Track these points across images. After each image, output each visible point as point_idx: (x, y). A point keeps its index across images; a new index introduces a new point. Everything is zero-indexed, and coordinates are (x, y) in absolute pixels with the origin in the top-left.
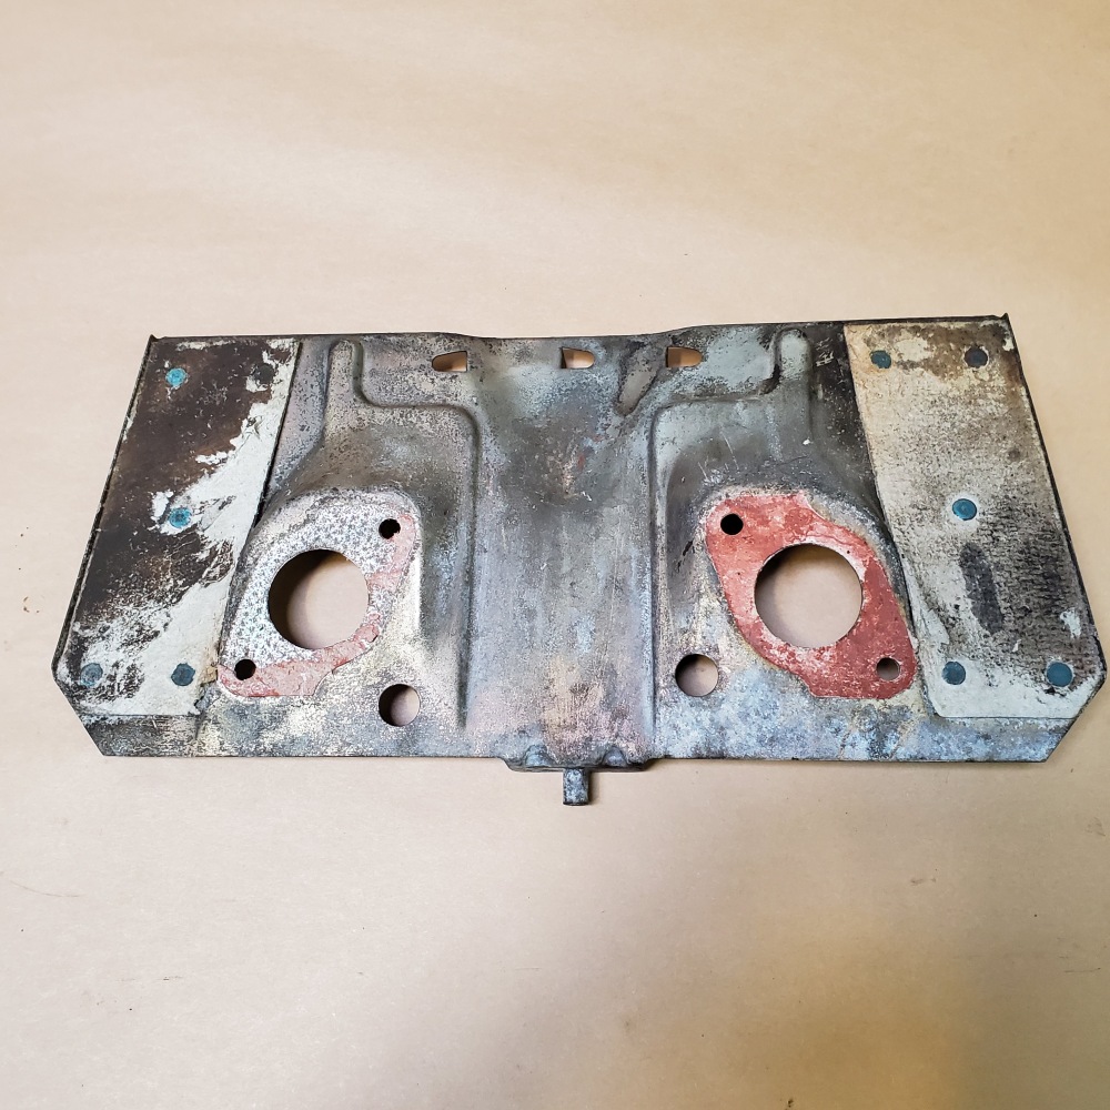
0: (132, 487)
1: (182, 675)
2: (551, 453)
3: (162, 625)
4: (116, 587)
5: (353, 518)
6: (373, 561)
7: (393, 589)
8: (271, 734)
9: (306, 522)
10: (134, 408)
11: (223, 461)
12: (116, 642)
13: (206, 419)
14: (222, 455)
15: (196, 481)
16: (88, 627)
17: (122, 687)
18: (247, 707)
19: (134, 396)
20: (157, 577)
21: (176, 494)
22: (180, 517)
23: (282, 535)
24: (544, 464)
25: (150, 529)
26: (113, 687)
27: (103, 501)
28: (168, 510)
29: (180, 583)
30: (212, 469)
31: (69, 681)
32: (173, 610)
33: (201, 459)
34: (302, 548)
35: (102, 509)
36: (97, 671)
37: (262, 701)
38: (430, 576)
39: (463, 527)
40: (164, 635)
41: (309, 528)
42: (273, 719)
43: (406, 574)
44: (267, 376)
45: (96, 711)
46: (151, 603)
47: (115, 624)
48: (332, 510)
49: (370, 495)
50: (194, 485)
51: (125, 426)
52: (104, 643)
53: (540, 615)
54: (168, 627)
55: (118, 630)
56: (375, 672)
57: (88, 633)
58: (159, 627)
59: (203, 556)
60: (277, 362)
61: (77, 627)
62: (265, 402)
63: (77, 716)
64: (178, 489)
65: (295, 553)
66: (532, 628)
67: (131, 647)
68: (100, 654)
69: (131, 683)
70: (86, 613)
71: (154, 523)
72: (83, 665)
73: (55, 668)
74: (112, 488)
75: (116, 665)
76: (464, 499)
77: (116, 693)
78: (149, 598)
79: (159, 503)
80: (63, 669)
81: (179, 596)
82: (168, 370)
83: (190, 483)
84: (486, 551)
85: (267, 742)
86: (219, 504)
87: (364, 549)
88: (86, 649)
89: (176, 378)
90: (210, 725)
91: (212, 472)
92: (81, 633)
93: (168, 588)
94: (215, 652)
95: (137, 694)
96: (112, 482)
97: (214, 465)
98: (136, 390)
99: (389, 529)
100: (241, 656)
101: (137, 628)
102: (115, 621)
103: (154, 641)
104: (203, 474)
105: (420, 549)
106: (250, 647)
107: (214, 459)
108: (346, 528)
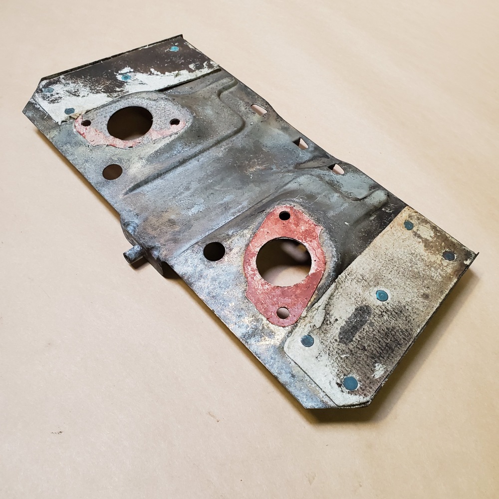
0: (125, 61)
1: (69, 111)
2: (257, 159)
3: (83, 95)
4: (85, 77)
5: (169, 110)
6: (158, 126)
7: (154, 139)
8: (69, 147)
9: (155, 100)
10: (153, 45)
11: (157, 75)
12: (66, 89)
13: (167, 63)
14: (159, 73)
15: (143, 73)
16: (65, 79)
17: (51, 99)
18: (74, 133)
19: (157, 43)
20: (99, 84)
21: (134, 72)
22: (126, 78)
23: (143, 98)
24: (251, 159)
25: (115, 73)
26: (49, 97)
27: (113, 57)
28: (126, 73)
29: (103, 90)
31: (41, 87)
32: (91, 95)
33: (152, 70)
34: (144, 106)
35: (109, 58)
36: (51, 91)
37: (79, 136)
38: (170, 147)
39: (199, 147)
40: (80, 98)
41: (154, 103)
42: (75, 143)
43: (163, 138)
44: (199, 67)
45: (36, 99)
46: (88, 88)
47: (72, 85)
48: (166, 103)
49: (181, 109)
50: (141, 74)
51: (144, 46)
52: (63, 87)
53: (190, 191)
54: (85, 98)
56: (118, 156)
57: (63, 81)
58: (81, 95)
59: (118, 89)
60: (207, 67)
61: (62, 77)
62: (189, 72)
63: (31, 97)
64: (136, 70)
65: (141, 105)
66: (182, 193)
67: (68, 93)
68: (57, 88)
69: (55, 101)
70: (69, 76)
71: (118, 72)
72: (50, 87)
73: (43, 79)
74: (120, 56)
75: (57, 94)
76: (211, 141)
77: (47, 99)
78: (90, 87)
79: (126, 70)
80: (44, 83)
81: (97, 93)
82: (175, 46)
83: (141, 72)
84: (198, 161)
85: (66, 147)
86: (141, 83)
87: (161, 121)
88: (57, 84)
89: (174, 49)
90: (58, 129)
91: (150, 75)
92: (61, 79)
93: (98, 89)
94: (85, 112)
95: (52, 104)
96: (122, 55)
97: (153, 74)
98: (160, 42)
99: (175, 122)
100: (90, 119)
101: (76, 90)
102: (73, 84)
103: (75, 97)
104: (147, 73)
105: (176, 136)
106: (95, 119)
107: (156, 72)
108: (163, 111)
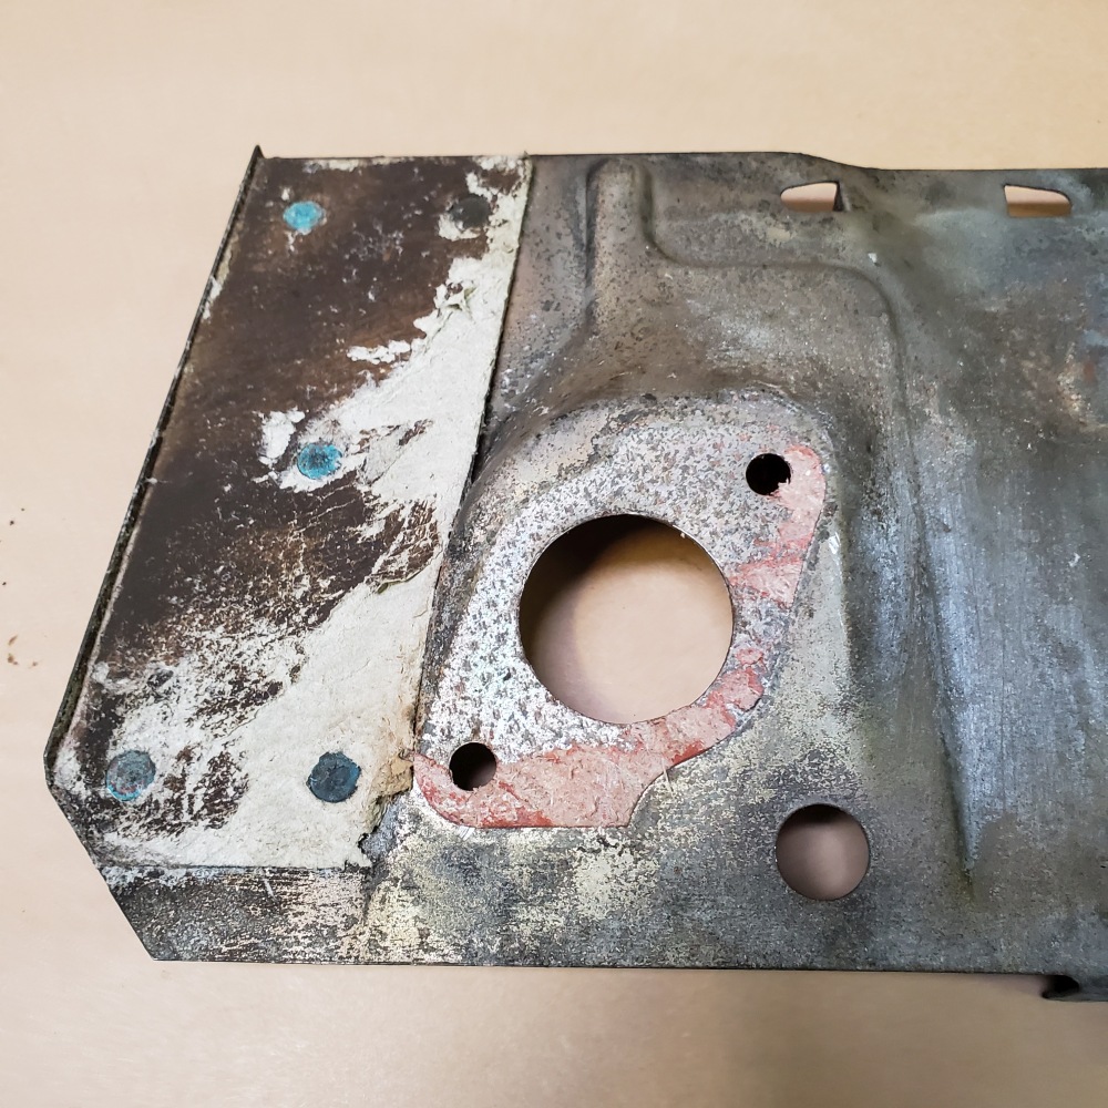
0: (221, 401)
1: (333, 779)
2: (1025, 356)
3: (287, 670)
4: (186, 592)
5: (691, 452)
6: (737, 540)
7: (788, 597)
8: (535, 914)
9: (592, 459)
10: (225, 266)
11: (403, 357)
12: (185, 706)
13: (364, 285)
14: (399, 347)
15: (348, 393)
16: (125, 674)
17: (198, 804)
18: (479, 850)
19: (225, 244)
20: (275, 572)
21: (309, 417)
22: (318, 460)
23: (544, 486)
24: (1019, 374)
25: (258, 480)
26: (177, 803)
27: (163, 425)
28: (293, 445)
29: (324, 584)
30: (380, 372)
31: (80, 789)
32: (309, 639)
33: (358, 353)
34: (586, 511)
35: (160, 441)
36: (142, 768)
37: (513, 838)
38: (858, 570)
39: (899, 477)
40: (290, 692)
41: (599, 472)
42: (538, 879)
43: (812, 566)
44: (477, 213)
45: (140, 857)
46: (262, 625)
47: (185, 669)
48: (645, 436)
49: (723, 408)
50: (347, 402)
51: (207, 292)
52: (157, 707)
53: (1089, 658)
54: (302, 674)
55: (190, 680)
56: (760, 776)
57: (125, 686)
58: (280, 674)
59: (371, 531)
60: (495, 191)
61: (100, 673)
62: (478, 256)
63: (94, 868)
64: (314, 407)
65: (572, 521)
66: (1079, 687)
67: (218, 717)
68: (145, 731)
69: (218, 794)
70: (121, 644)
71: (266, 470)
72: (111, 754)
73: (50, 760)
74: (180, 403)
75: (186, 755)
76: (890, 425)
77: (186, 817)
78: (258, 615)
79: (276, 432)
80: (68, 762)
81: (324, 612)
82: (288, 204)
83: (338, 396)
84: (947, 530)
85: (527, 930)
86: (400, 435)
87: (718, 514)
88: (120, 720)
89: (303, 218)
90: (396, 892)
91: (379, 378)
92: (109, 685)
93: (298, 594)
94: (407, 725)
95: (234, 821)
96: (181, 392)
97: (384, 365)
98: (229, 234)
99: (767, 474)
100: (462, 735)
101: (232, 675)
102: (184, 662)
103: (270, 706)
104: (363, 380)
105: (837, 515)
106: (483, 717)
107: (384, 353)
108: (677, 472)
